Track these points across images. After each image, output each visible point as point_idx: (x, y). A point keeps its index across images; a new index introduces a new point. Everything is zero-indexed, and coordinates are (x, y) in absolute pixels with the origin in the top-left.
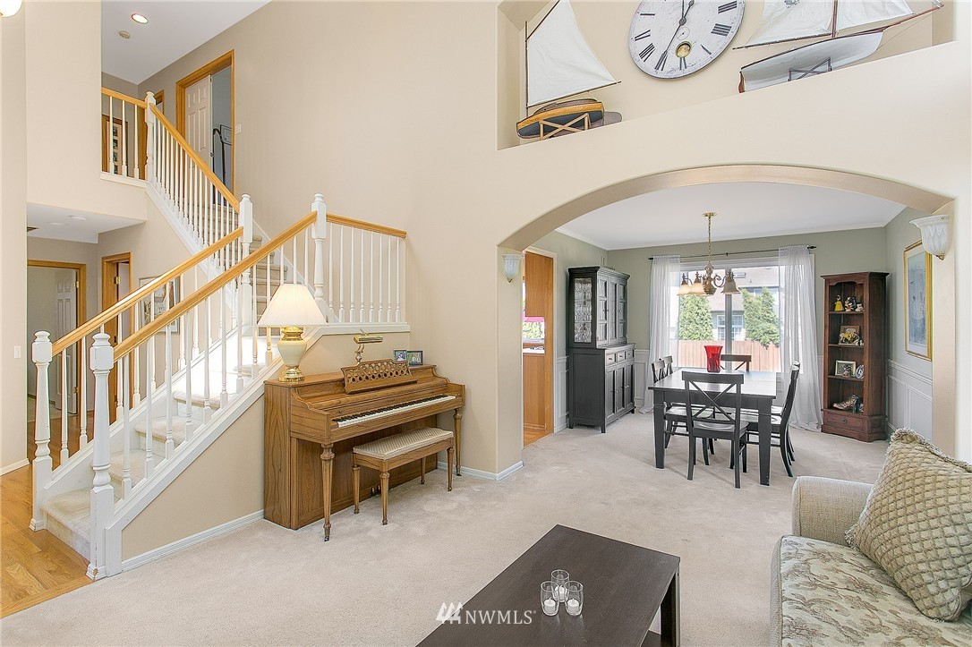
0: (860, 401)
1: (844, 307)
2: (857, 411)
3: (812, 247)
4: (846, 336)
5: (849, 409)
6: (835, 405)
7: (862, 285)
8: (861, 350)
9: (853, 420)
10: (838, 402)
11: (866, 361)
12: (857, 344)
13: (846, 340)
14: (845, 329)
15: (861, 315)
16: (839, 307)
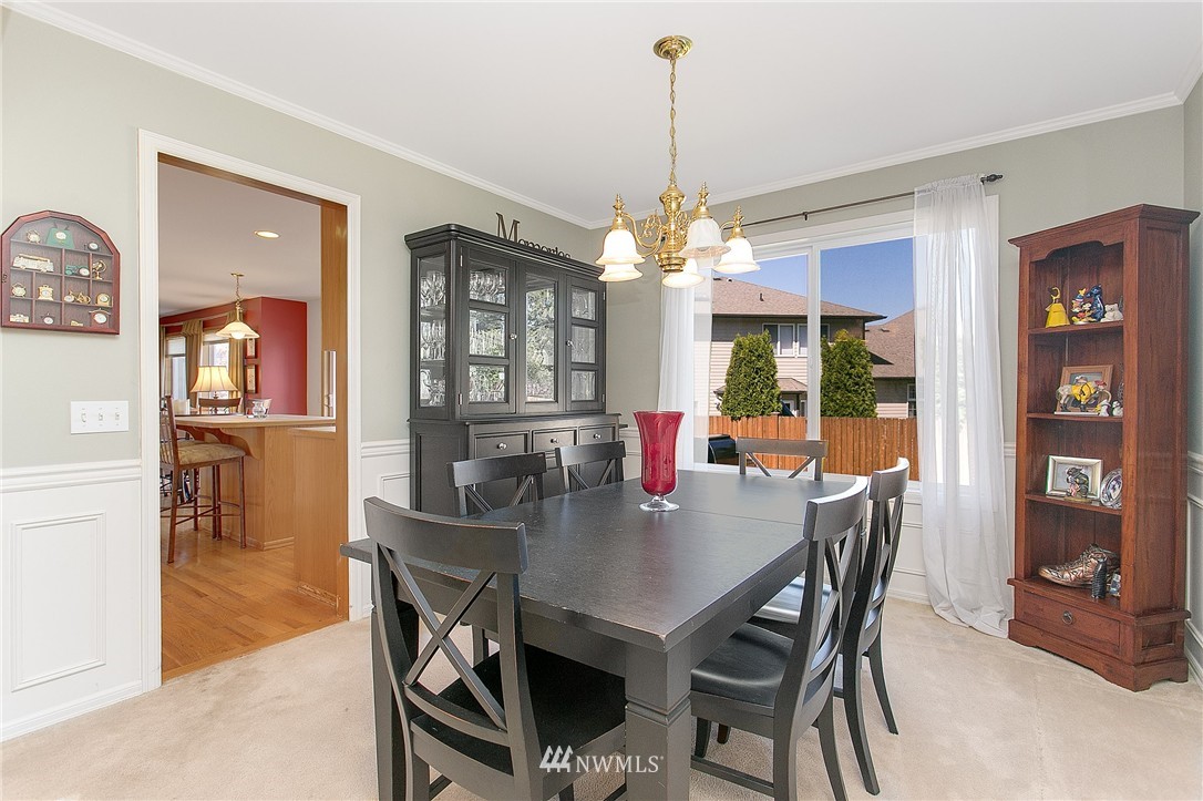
0: (1114, 565)
1: (1071, 315)
2: (1104, 593)
3: (993, 178)
4: (1076, 391)
5: (1082, 587)
6: (1047, 573)
7: (1119, 247)
8: (1114, 428)
9: (1094, 624)
10: (1052, 565)
11: (1130, 457)
12: (1103, 412)
13: (1076, 403)
14: (1073, 375)
15: (1116, 331)
16: (1056, 317)
